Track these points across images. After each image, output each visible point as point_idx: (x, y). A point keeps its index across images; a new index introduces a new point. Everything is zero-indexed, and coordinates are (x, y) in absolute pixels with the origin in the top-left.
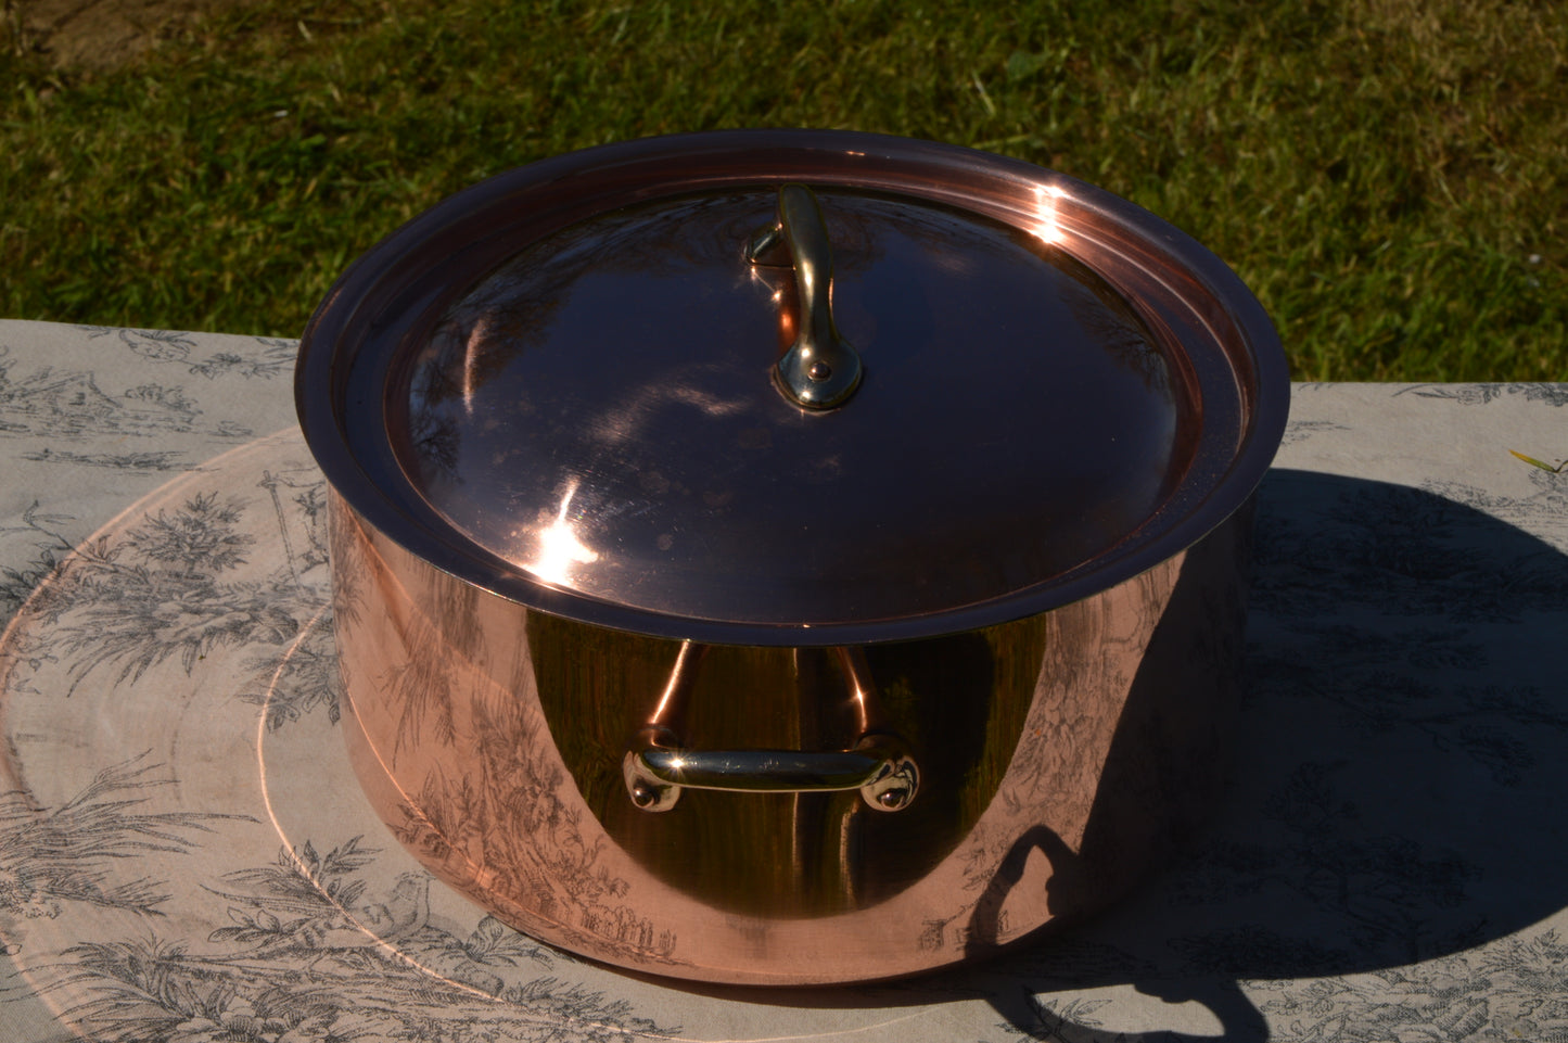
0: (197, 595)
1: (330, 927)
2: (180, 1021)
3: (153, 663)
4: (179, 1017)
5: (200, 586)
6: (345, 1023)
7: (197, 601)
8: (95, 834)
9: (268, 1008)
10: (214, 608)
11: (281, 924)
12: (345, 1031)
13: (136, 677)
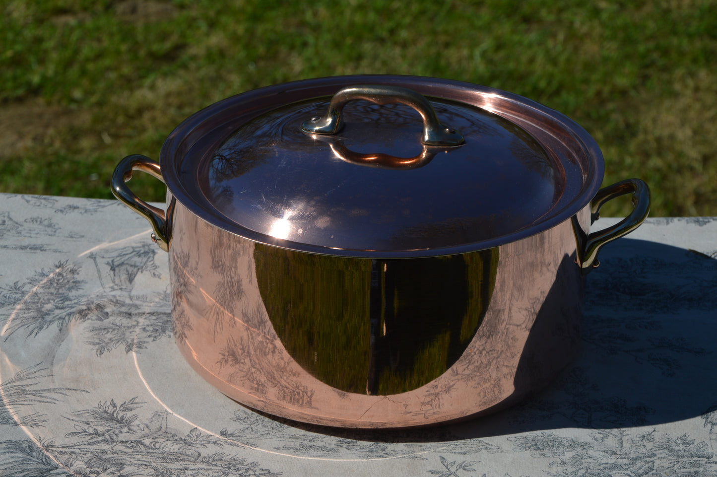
0: (61, 300)
1: (121, 432)
2: (52, 470)
3: (44, 328)
4: (51, 468)
5: (62, 296)
6: (127, 470)
7: (62, 303)
8: (13, 396)
9: (92, 464)
10: (70, 306)
11: (99, 432)
12: (128, 473)
13: (36, 334)
